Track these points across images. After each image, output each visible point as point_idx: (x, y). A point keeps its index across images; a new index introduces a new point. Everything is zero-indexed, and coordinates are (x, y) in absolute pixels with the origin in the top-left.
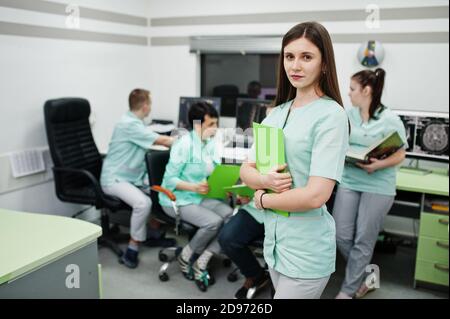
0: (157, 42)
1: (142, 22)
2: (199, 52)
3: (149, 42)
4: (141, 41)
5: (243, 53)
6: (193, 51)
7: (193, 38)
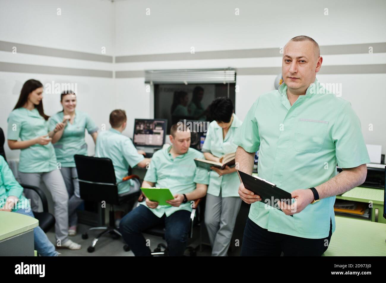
0: (120, 75)
1: (108, 59)
2: (152, 83)
3: (114, 75)
4: (108, 74)
5: (186, 83)
6: (147, 82)
7: (147, 72)
